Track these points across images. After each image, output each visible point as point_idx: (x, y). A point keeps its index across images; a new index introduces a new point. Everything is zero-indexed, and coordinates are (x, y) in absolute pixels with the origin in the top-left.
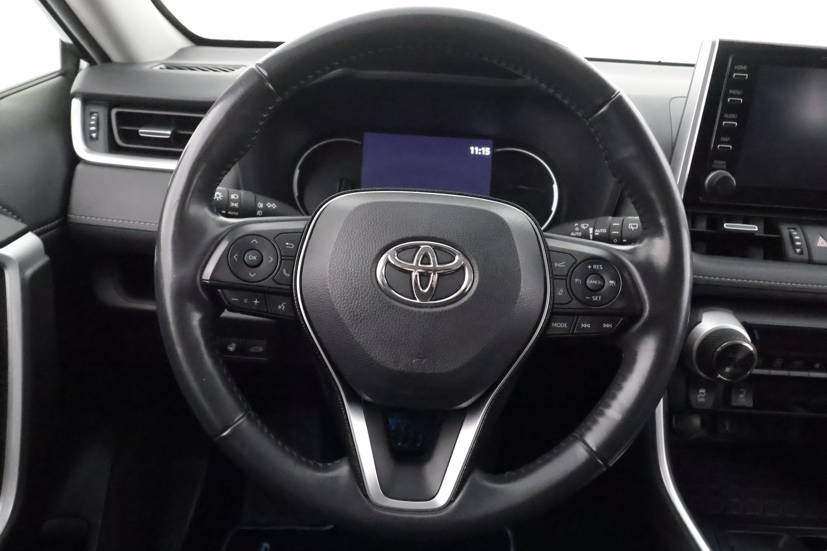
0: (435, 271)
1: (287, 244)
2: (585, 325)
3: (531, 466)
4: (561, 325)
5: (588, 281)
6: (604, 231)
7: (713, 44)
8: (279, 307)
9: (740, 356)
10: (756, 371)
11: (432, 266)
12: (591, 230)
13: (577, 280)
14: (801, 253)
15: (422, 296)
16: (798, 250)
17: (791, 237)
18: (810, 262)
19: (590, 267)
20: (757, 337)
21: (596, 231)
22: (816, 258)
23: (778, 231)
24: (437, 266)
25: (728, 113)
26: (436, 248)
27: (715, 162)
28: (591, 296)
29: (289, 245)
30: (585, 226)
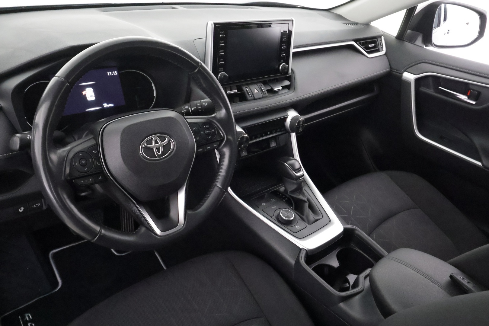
0: (160, 145)
1: (94, 151)
2: (208, 148)
3: (204, 201)
4: (201, 150)
5: (206, 132)
6: (195, 108)
7: (212, 25)
8: (99, 179)
9: (245, 140)
10: (250, 142)
11: (159, 144)
12: (190, 108)
13: (202, 133)
14: (251, 97)
15: (159, 156)
16: (250, 96)
17: (247, 91)
18: (254, 99)
19: (205, 127)
20: (246, 131)
21: (192, 108)
22: (256, 97)
23: (242, 90)
24: (161, 143)
25: (221, 50)
26: (159, 137)
27: (220, 69)
28: (208, 137)
29: (94, 152)
30: (187, 107)
